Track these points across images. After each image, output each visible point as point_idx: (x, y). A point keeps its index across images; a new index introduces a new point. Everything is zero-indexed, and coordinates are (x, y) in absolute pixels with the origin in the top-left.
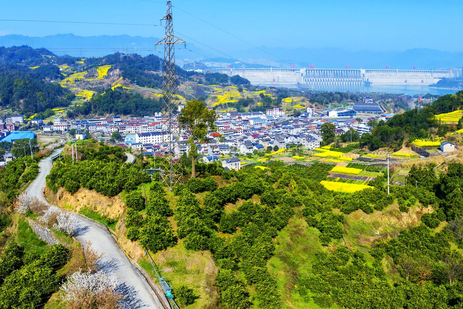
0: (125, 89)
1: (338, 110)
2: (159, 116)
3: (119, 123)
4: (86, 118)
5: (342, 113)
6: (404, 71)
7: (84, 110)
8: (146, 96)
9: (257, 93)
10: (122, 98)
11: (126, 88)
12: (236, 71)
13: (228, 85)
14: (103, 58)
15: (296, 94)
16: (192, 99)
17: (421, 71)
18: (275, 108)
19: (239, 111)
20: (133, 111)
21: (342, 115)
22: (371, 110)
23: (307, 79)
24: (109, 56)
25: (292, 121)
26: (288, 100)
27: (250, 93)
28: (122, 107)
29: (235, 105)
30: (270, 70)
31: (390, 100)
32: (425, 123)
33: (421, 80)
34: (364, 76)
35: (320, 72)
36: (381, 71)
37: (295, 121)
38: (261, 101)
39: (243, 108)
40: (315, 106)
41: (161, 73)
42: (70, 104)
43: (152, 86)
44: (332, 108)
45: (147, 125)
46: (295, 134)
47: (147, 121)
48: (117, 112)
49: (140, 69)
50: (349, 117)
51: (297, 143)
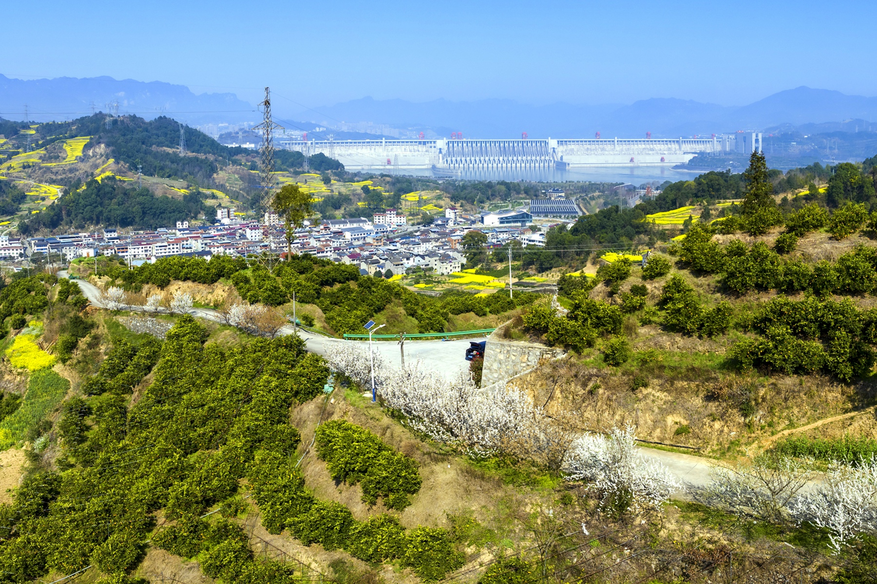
0: (120, 181)
1: (500, 213)
2: (184, 227)
3: (115, 241)
4: (54, 234)
5: (506, 218)
6: (629, 141)
7: (49, 220)
8: (159, 193)
9: (358, 186)
10: (116, 196)
11: (122, 179)
12: (317, 146)
13: (304, 172)
14: (73, 123)
15: (428, 186)
16: (240, 197)
17: (659, 141)
18: (388, 210)
19: (324, 217)
20: (137, 219)
21: (508, 222)
22: (559, 212)
23: (449, 159)
24: (82, 119)
25: (418, 233)
26: (412, 197)
27: (344, 185)
28: (118, 212)
29: (318, 207)
30: (381, 142)
31: (597, 194)
32: (629, 227)
33: (659, 157)
34: (554, 151)
35: (474, 145)
36: (586, 141)
37: (423, 233)
38: (364, 200)
39: (331, 212)
40: (461, 206)
41: (182, 152)
42: (18, 210)
43: (167, 175)
44: (491, 210)
45: (166, 244)
46: (421, 254)
47: (164, 237)
48: (108, 221)
49: (143, 143)
50: (519, 224)
51: (424, 267)
